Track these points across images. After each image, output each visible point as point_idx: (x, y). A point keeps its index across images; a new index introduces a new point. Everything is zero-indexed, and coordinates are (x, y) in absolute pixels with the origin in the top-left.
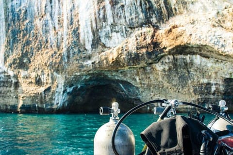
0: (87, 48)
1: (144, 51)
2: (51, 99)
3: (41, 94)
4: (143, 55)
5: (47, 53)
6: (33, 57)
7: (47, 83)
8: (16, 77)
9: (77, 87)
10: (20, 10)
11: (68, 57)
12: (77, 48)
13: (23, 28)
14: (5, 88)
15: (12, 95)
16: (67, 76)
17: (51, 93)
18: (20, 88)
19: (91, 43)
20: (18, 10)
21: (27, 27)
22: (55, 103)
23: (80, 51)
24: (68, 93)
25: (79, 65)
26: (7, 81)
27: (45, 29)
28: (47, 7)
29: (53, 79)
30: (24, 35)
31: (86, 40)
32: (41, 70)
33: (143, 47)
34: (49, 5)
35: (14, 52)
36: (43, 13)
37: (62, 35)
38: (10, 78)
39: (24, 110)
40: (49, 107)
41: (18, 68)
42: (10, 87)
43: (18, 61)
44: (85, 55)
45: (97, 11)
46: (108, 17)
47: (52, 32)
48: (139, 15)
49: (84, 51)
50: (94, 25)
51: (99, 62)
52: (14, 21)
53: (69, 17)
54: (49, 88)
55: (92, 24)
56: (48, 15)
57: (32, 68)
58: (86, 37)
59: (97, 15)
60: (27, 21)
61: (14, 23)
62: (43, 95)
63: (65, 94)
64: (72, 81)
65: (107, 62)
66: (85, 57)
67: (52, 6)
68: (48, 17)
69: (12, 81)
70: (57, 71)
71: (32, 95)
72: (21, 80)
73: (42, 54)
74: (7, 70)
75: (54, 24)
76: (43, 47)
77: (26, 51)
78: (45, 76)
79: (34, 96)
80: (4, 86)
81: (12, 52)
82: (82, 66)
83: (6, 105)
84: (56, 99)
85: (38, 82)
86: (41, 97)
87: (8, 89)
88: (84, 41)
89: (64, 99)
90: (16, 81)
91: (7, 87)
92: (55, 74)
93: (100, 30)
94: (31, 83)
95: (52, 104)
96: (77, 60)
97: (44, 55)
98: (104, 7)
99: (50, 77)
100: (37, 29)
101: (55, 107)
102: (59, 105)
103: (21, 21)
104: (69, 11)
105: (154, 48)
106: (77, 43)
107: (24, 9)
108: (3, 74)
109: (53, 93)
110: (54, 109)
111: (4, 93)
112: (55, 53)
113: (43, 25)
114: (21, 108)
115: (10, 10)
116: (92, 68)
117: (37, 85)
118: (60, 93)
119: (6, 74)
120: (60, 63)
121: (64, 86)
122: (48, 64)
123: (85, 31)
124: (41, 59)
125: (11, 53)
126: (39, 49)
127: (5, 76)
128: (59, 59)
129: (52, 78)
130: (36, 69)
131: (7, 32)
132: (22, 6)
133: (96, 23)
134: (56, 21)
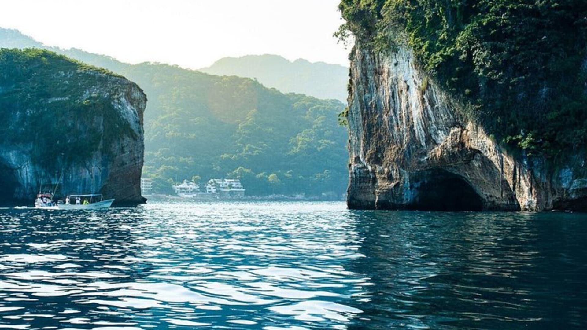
0: (422, 144)
1: (456, 149)
2: (401, 195)
3: (392, 189)
4: (456, 153)
5: (394, 149)
6: (385, 152)
7: (396, 179)
8: (373, 172)
9: (424, 182)
10: (371, 103)
11: (409, 153)
12: (415, 144)
13: (375, 122)
14: (365, 183)
15: (370, 190)
16: (411, 172)
17: (399, 189)
18: (376, 184)
19: (424, 139)
20: (370, 104)
21: (378, 122)
22: (405, 199)
23: (417, 148)
24: (417, 188)
25: (418, 161)
26: (366, 177)
27: (391, 125)
28: (391, 103)
29: (401, 175)
30: (377, 130)
31: (421, 137)
32: (391, 166)
33: (456, 146)
34: (392, 100)
35: (371, 147)
36: (388, 109)
37: (403, 131)
38: (369, 174)
39: (380, 206)
40: (399, 202)
41: (375, 163)
42: (369, 183)
43: (374, 156)
44: (422, 151)
45: (422, 111)
46: (431, 116)
47: (396, 129)
48: (450, 116)
49: (420, 148)
50: (423, 123)
51: (431, 159)
52: (368, 114)
53: (406, 114)
54: (398, 184)
55: (422, 124)
56: (392, 110)
57: (385, 163)
58: (420, 134)
59: (423, 114)
60: (378, 116)
61: (368, 117)
62: (394, 190)
63: (413, 189)
64: (416, 176)
65: (436, 159)
66: (421, 154)
67: (394, 101)
68: (391, 113)
69: (370, 176)
70: (403, 167)
71: (385, 191)
72: (377, 176)
73: (391, 150)
74: (367, 165)
75: (396, 120)
76: (391, 142)
77: (379, 146)
78: (395, 172)
79: (386, 192)
80: (364, 182)
81: (369, 146)
82: (420, 163)
83: (367, 201)
84: (406, 194)
85: (390, 178)
86: (392, 193)
87: (367, 184)
88: (419, 138)
89: (414, 194)
90: (374, 176)
91: (366, 182)
92: (401, 169)
93: (428, 128)
94: (384, 178)
95: (402, 200)
96: (416, 156)
97: (392, 151)
98: (426, 108)
99: (398, 172)
100: (385, 125)
101: (405, 202)
102: (409, 200)
103: (373, 115)
104: (405, 109)
105: (462, 148)
106: (414, 140)
107: (374, 103)
108: (363, 169)
109: (402, 190)
110: (404, 204)
111: (364, 189)
112: (399, 149)
113: (389, 121)
114: (377, 203)
115: (364, 103)
116: (427, 164)
117: (389, 181)
118: (407, 188)
119: (365, 170)
120: (404, 159)
121: (410, 181)
122: (395, 160)
123: (419, 129)
124: (390, 154)
125: (368, 148)
126: (389, 144)
127: (364, 171)
128: (402, 156)
129: (399, 173)
130: (388, 165)
131: (364, 125)
132: (373, 100)
133: (424, 122)
134: (398, 117)
